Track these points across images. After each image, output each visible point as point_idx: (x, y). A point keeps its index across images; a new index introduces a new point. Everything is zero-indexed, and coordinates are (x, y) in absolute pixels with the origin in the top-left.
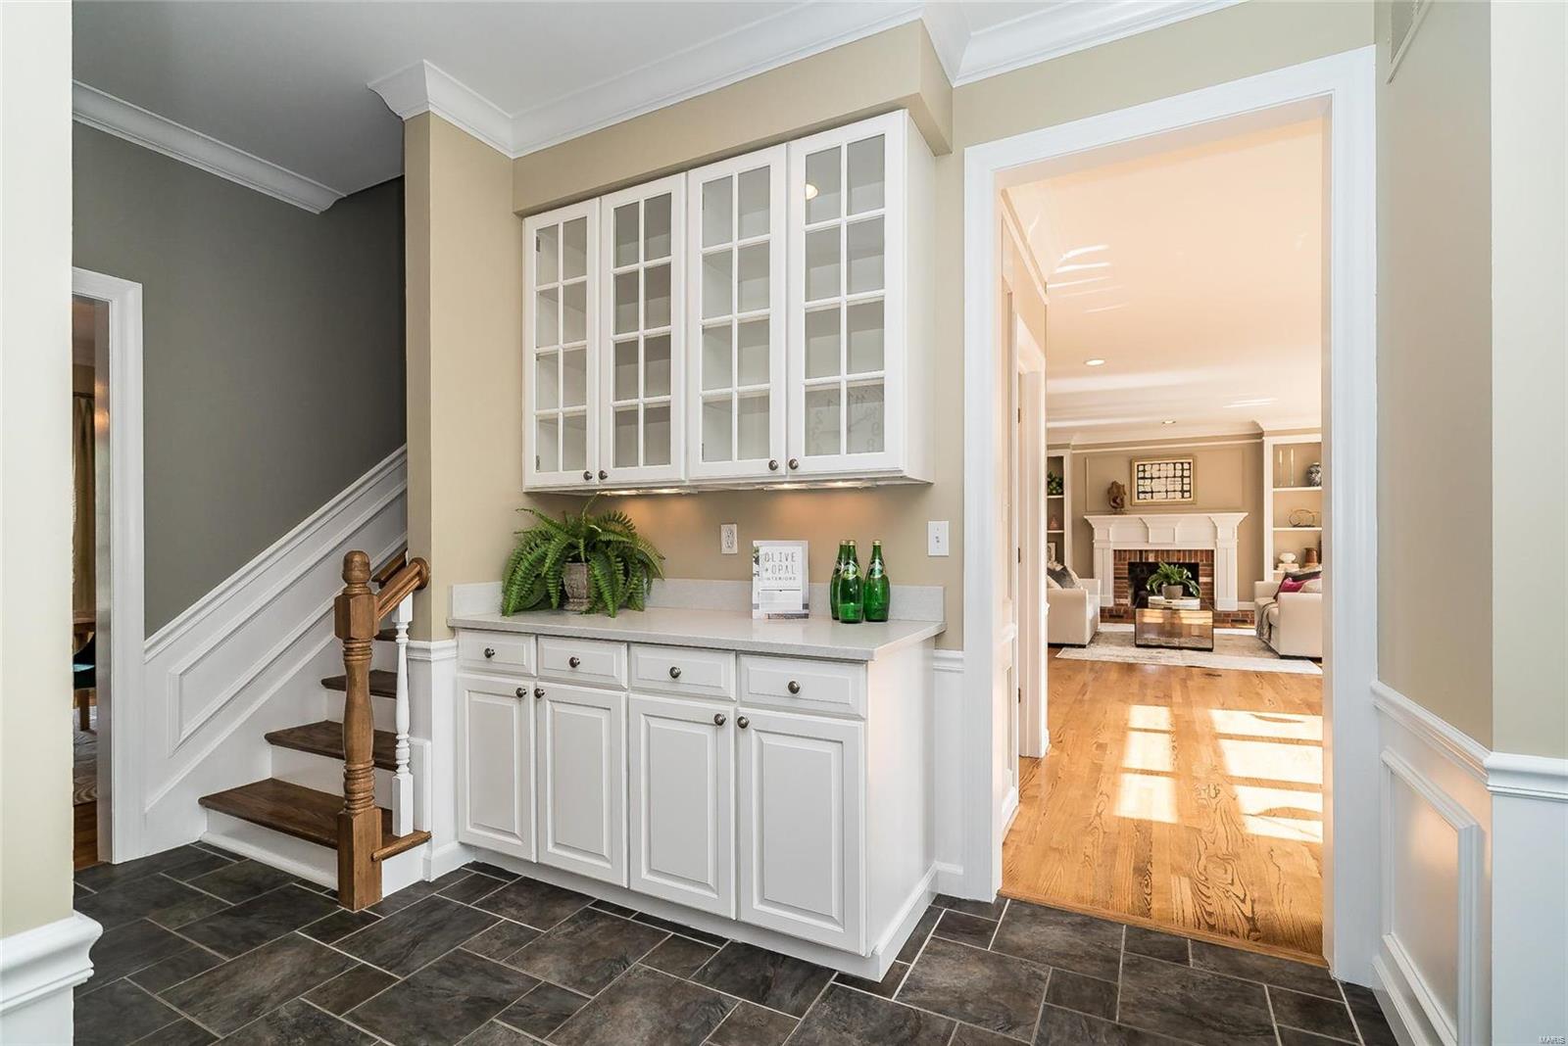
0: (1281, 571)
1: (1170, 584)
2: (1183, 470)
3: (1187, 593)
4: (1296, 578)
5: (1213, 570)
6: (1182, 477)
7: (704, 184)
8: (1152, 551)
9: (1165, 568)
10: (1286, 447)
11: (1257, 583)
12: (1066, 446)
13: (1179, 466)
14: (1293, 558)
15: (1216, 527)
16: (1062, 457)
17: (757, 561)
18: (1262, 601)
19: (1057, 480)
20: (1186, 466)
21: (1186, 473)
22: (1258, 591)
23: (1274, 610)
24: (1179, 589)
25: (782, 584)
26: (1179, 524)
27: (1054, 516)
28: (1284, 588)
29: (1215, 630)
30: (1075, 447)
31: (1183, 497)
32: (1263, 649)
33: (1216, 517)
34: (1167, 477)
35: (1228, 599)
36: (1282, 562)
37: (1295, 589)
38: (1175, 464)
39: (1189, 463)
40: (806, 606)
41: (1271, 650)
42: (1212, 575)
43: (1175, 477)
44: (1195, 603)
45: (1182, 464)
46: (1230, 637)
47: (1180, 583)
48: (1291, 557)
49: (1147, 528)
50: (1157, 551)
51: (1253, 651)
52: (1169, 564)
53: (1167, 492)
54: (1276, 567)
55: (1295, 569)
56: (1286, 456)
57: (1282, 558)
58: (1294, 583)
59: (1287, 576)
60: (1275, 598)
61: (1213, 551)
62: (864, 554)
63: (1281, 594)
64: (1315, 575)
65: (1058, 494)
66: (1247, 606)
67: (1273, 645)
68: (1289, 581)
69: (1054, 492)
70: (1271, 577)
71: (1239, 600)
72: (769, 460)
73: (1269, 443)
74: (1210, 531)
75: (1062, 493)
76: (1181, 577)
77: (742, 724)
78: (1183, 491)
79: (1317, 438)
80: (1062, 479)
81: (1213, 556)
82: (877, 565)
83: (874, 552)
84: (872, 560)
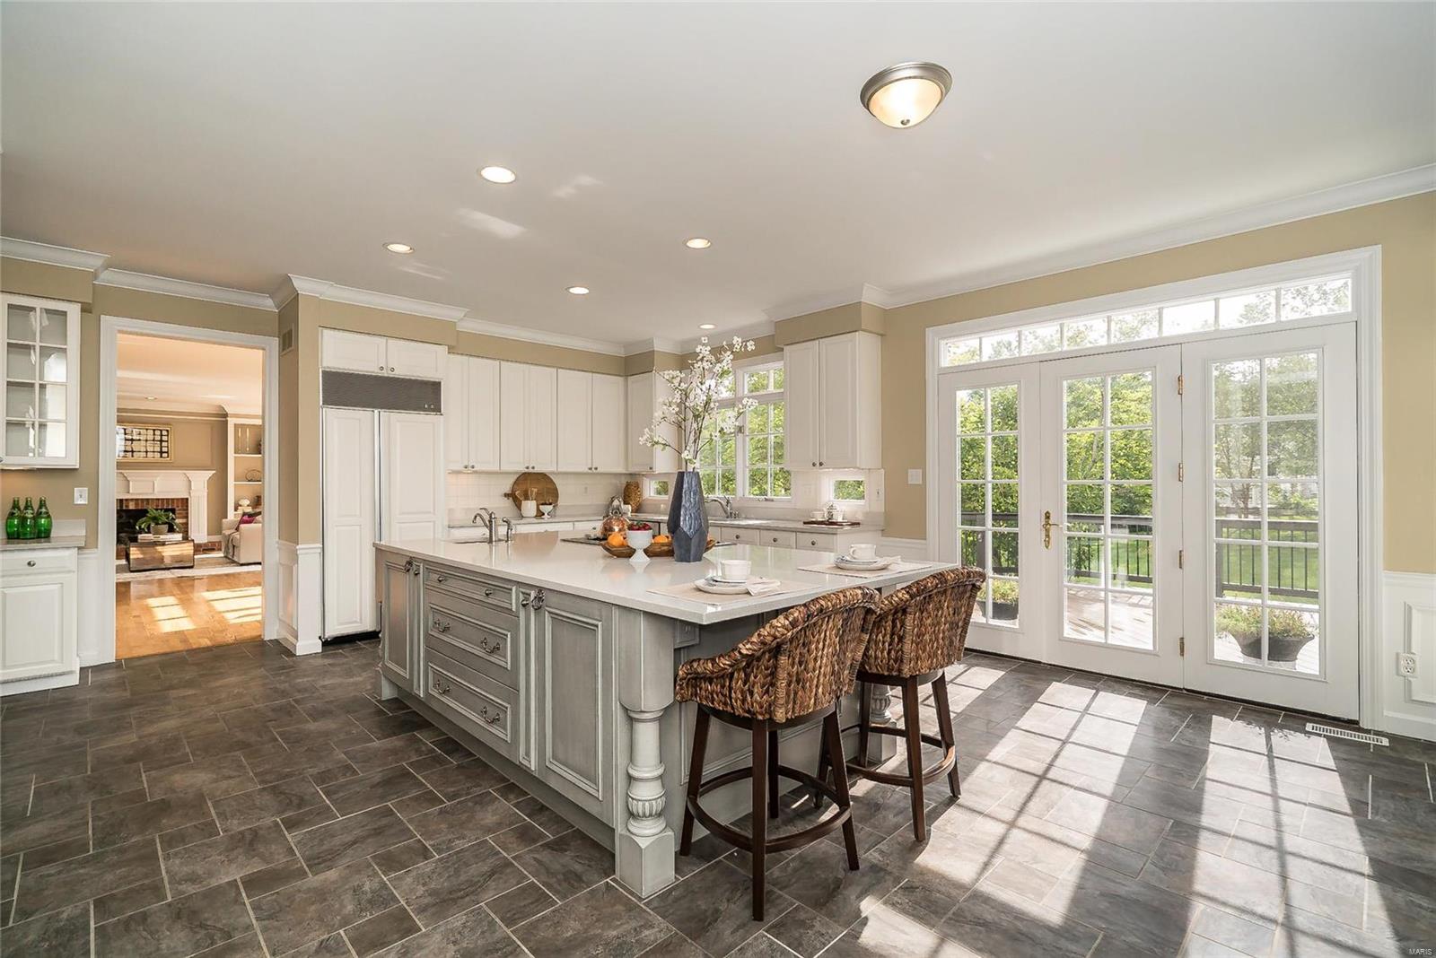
0: (240, 512)
1: (157, 524)
2: (161, 435)
3: (171, 530)
4: (250, 515)
5: (187, 513)
6: (161, 441)
8: (132, 500)
9: (153, 513)
10: (243, 426)
11: (224, 520)
13: (158, 433)
14: (248, 502)
15: (190, 481)
18: (227, 532)
20: (165, 433)
21: (165, 438)
22: (224, 526)
23: (237, 535)
24: (165, 527)
26: (158, 478)
28: (242, 522)
29: (196, 557)
31: (161, 457)
32: (228, 563)
33: (190, 473)
34: (147, 441)
35: (200, 533)
36: (241, 506)
37: (250, 522)
38: (154, 430)
39: (167, 431)
41: (234, 562)
42: (187, 517)
43: (154, 440)
44: (178, 537)
45: (161, 431)
46: (203, 559)
47: (165, 523)
48: (246, 502)
49: (128, 481)
50: (137, 500)
51: (222, 564)
52: (157, 510)
53: (147, 452)
54: (236, 509)
55: (249, 510)
56: (244, 432)
57: (240, 503)
58: (249, 518)
59: (244, 514)
60: (237, 529)
61: (187, 499)
63: (242, 526)
64: (260, 513)
66: (215, 538)
67: (235, 559)
68: (246, 518)
70: (232, 516)
71: (208, 535)
73: (231, 422)
74: (186, 483)
76: (168, 518)
78: (161, 452)
79: (259, 422)
81: (187, 502)
82: (44, 510)
83: (42, 504)
84: (40, 507)
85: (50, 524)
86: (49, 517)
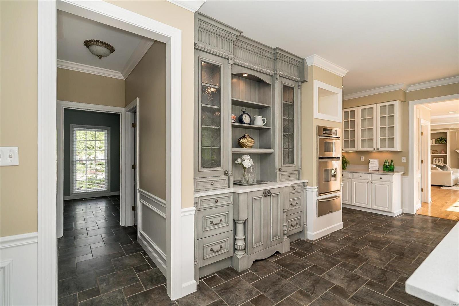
7: (361, 109)
12: (448, 129)
16: (446, 132)
17: (370, 162)
19: (444, 139)
25: (374, 166)
27: (443, 150)
30: (451, 129)
40: (378, 169)
62: (390, 161)
65: (445, 143)
69: (443, 143)
72: (373, 148)
75: (446, 143)
77: (372, 183)
80: (446, 139)
82: (392, 163)
83: (392, 161)
84: (391, 162)
85: (394, 168)
86: (393, 165)
